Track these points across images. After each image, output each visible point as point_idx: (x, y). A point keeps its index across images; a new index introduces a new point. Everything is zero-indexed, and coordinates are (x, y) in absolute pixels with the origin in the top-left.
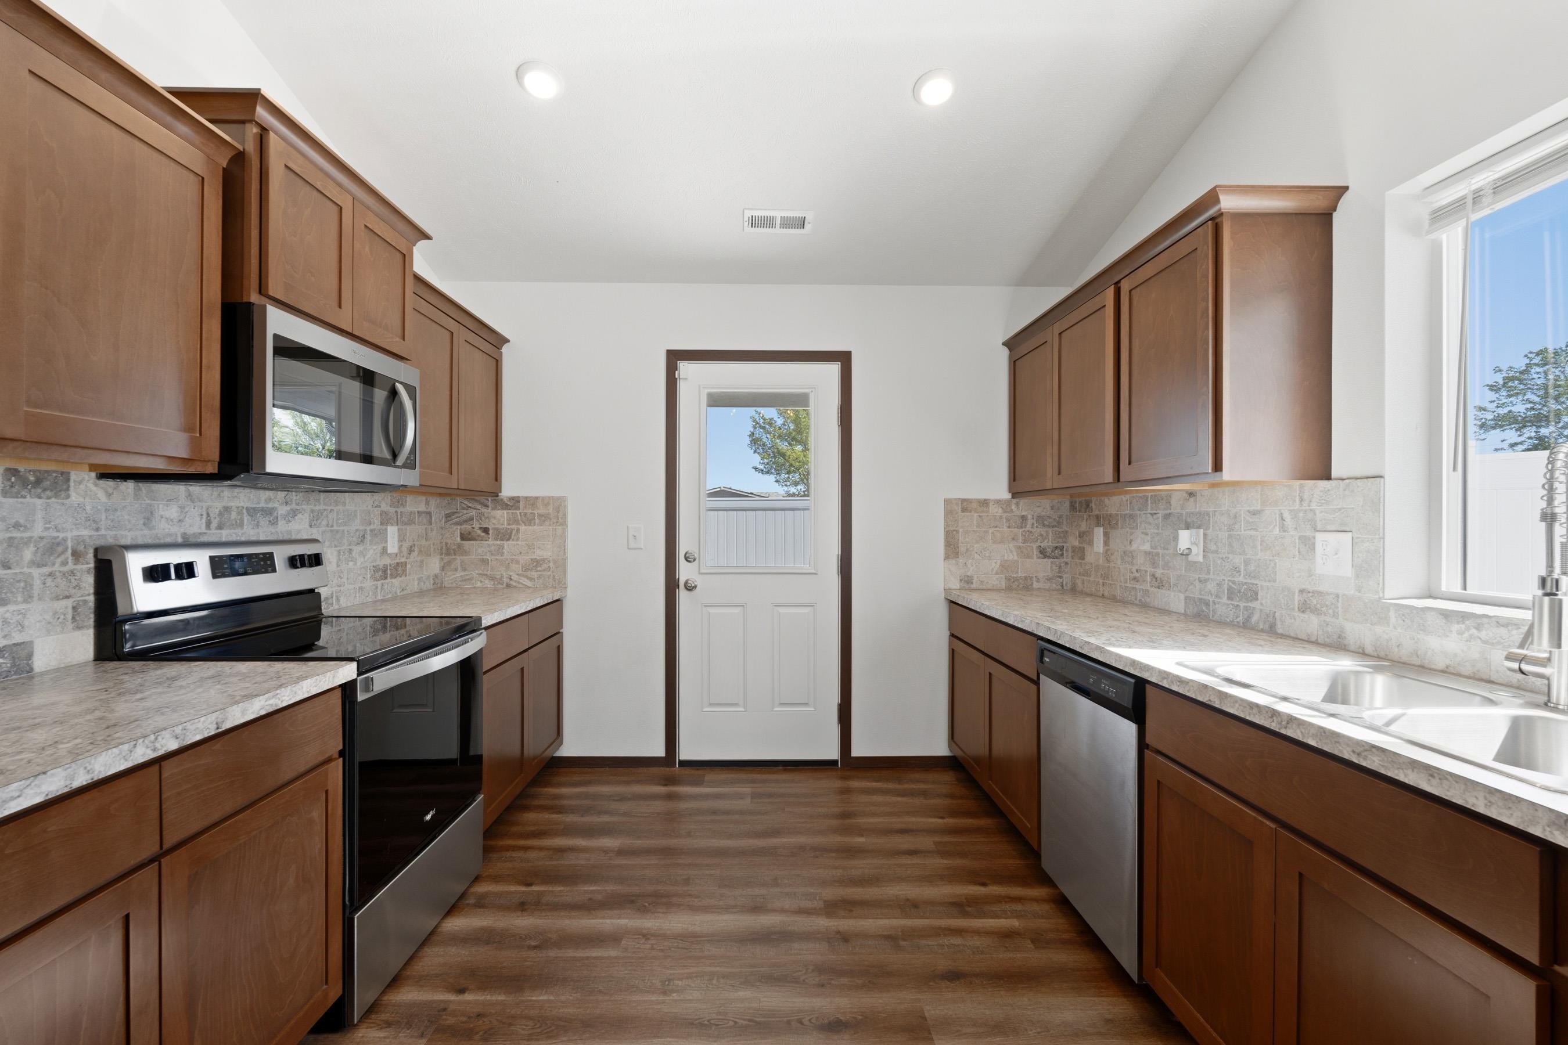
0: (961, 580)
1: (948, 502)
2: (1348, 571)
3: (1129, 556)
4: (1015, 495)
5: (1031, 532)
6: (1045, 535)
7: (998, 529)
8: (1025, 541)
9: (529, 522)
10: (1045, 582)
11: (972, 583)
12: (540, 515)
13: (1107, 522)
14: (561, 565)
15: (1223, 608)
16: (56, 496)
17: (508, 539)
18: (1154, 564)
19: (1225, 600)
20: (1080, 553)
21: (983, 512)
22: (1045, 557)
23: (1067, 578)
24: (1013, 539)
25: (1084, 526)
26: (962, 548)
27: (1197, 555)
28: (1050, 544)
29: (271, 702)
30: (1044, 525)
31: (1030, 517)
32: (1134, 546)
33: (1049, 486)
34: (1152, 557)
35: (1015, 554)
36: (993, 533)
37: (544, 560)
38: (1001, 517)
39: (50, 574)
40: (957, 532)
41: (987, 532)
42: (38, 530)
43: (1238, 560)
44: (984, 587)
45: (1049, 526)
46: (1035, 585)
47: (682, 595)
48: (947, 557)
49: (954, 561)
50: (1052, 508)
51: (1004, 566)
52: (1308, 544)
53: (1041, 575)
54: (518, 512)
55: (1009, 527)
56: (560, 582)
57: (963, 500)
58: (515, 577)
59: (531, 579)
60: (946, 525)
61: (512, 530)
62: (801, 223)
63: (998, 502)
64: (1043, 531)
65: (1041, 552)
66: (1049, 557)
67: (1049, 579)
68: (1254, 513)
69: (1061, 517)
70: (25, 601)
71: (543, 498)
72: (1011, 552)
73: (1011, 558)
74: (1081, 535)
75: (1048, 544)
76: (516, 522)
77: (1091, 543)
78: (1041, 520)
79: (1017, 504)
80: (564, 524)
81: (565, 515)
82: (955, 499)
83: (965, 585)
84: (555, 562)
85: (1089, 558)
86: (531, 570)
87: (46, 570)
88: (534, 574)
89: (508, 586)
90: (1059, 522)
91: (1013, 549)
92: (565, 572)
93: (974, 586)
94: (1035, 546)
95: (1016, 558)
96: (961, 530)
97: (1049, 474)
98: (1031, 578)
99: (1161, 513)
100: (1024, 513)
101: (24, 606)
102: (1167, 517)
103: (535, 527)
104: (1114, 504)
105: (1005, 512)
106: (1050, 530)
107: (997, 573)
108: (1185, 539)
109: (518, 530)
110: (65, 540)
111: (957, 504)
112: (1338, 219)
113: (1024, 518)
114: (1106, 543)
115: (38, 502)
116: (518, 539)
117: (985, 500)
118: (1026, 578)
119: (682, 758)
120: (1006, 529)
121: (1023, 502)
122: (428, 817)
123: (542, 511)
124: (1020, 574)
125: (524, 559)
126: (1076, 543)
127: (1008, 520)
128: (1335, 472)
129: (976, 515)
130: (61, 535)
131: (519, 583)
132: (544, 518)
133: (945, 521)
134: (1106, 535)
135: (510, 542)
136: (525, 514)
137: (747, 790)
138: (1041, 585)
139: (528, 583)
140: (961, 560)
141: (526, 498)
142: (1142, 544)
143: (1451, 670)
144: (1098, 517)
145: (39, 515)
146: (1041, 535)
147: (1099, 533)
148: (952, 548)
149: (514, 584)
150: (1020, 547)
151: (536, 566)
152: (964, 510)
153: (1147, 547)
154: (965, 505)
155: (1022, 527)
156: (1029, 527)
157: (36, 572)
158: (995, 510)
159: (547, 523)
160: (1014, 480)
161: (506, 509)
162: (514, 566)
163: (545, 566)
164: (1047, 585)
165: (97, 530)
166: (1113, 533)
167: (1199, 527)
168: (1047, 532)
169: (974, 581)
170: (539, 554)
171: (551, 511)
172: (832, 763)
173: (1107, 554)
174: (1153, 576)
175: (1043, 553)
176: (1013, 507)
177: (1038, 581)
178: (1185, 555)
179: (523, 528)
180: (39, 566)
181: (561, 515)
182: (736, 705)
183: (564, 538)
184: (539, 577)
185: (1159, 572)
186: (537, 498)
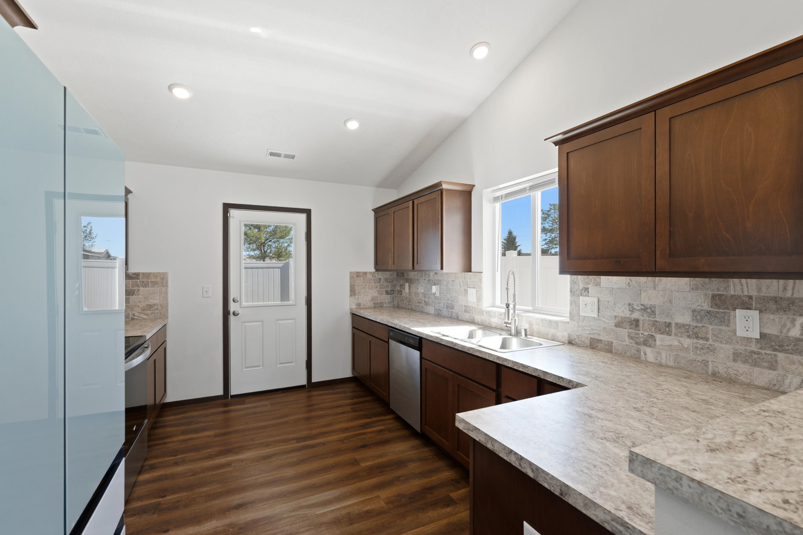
0: (356, 305)
1: (351, 273)
2: (475, 300)
3: (417, 294)
4: (376, 270)
5: (383, 285)
6: (388, 285)
7: (370, 284)
8: (380, 288)
9: (146, 285)
10: (388, 304)
11: (361, 306)
12: (152, 282)
13: (410, 281)
14: (165, 306)
15: (445, 312)
17: (133, 295)
18: (425, 297)
19: (445, 309)
20: (400, 292)
21: (364, 277)
22: (388, 294)
23: (395, 302)
24: (376, 288)
25: (402, 282)
26: (357, 292)
27: (438, 294)
28: (390, 289)
30: (387, 282)
31: (382, 279)
32: (419, 291)
33: (390, 268)
34: (424, 294)
35: (377, 293)
36: (368, 285)
37: (154, 305)
38: (371, 279)
40: (355, 285)
41: (366, 285)
43: (449, 296)
44: (365, 307)
45: (389, 282)
46: (384, 305)
47: (232, 318)
48: (351, 296)
49: (353, 297)
50: (390, 275)
51: (373, 299)
52: (466, 291)
53: (386, 301)
54: (138, 281)
55: (374, 283)
56: (164, 315)
57: (357, 272)
58: (136, 314)
59: (146, 315)
60: (351, 283)
61: (135, 290)
62: (293, 157)
63: (370, 273)
65: (386, 292)
66: (389, 294)
67: (389, 303)
68: (453, 281)
69: (393, 278)
71: (154, 274)
72: (375, 292)
73: (375, 295)
74: (401, 286)
75: (389, 289)
76: (138, 286)
77: (404, 289)
78: (386, 280)
79: (378, 274)
80: (166, 286)
81: (167, 282)
82: (354, 272)
83: (358, 306)
84: (161, 305)
85: (404, 294)
86: (147, 310)
88: (149, 312)
89: (133, 319)
90: (393, 281)
91: (376, 291)
92: (167, 310)
93: (361, 307)
94: (384, 290)
95: (377, 295)
96: (356, 284)
97: (390, 264)
98: (383, 303)
99: (427, 279)
100: (380, 277)
102: (429, 280)
103: (149, 288)
104: (412, 275)
105: (373, 277)
106: (390, 283)
107: (370, 301)
108: (434, 289)
109: (139, 290)
111: (355, 274)
112: (473, 194)
113: (380, 279)
114: (409, 289)
116: (138, 295)
117: (366, 272)
118: (381, 303)
119: (232, 394)
120: (373, 284)
121: (379, 273)
123: (153, 280)
124: (379, 301)
125: (142, 305)
126: (399, 289)
127: (374, 280)
128: (473, 269)
129: (362, 278)
131: (139, 317)
132: (154, 283)
133: (350, 281)
134: (409, 286)
135: (134, 296)
136: (143, 282)
137: (267, 402)
138: (386, 305)
139: (145, 317)
140: (356, 297)
141: (143, 273)
142: (421, 290)
143: (496, 327)
144: (406, 279)
146: (386, 286)
147: (407, 285)
148: (353, 292)
149: (136, 318)
150: (378, 291)
151: (150, 308)
152: (357, 276)
153: (423, 291)
154: (358, 274)
155: (379, 283)
156: (382, 282)
158: (369, 276)
159: (156, 286)
160: (377, 265)
161: (131, 279)
162: (136, 309)
163: (155, 308)
164: (389, 305)
166: (413, 286)
167: (438, 285)
168: (388, 284)
169: (361, 305)
170: (151, 302)
171: (158, 280)
172: (303, 387)
173: (410, 293)
174: (425, 301)
175: (387, 293)
176: (376, 275)
177: (385, 304)
178: (434, 294)
179: (141, 289)
181: (164, 282)
182: (259, 366)
183: (166, 293)
184: (152, 313)
185: (426, 300)
186: (150, 273)
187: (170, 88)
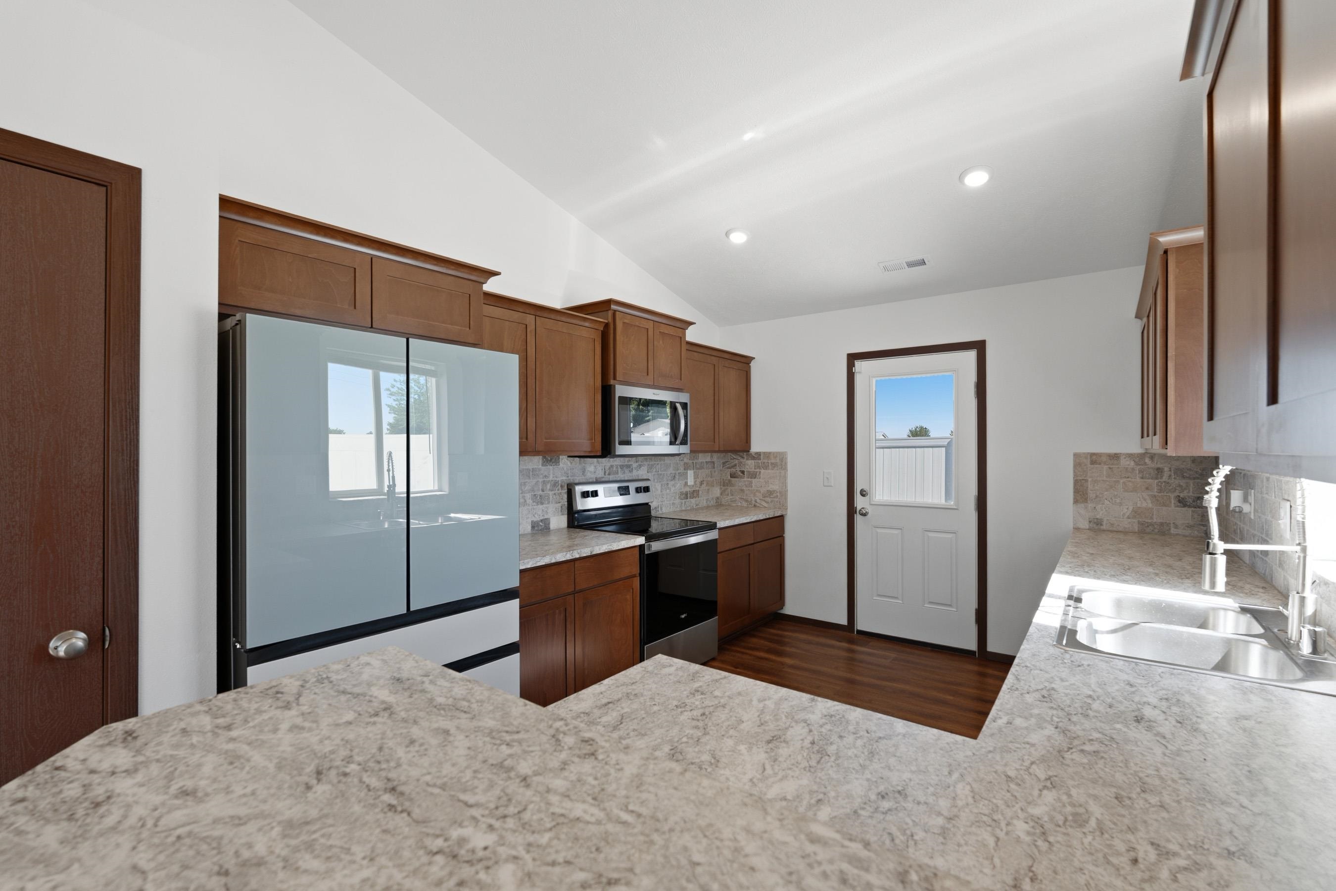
0: (1090, 522)
1: (1076, 455)
5: (1168, 483)
6: (1184, 485)
7: (1129, 479)
8: (1160, 491)
9: (766, 468)
10: (1184, 529)
11: (1102, 525)
12: (772, 464)
14: (784, 494)
16: (556, 465)
17: (755, 478)
21: (1113, 464)
22: (1185, 506)
24: (1147, 489)
26: (1091, 495)
28: (1191, 494)
29: (610, 547)
30: (1184, 477)
31: (1166, 469)
35: (1149, 501)
36: (1124, 483)
37: (774, 491)
38: (1133, 469)
39: (555, 494)
40: (1086, 481)
41: (1118, 482)
42: (551, 478)
44: (1115, 529)
45: (1189, 478)
46: (1173, 531)
47: (858, 518)
48: (1076, 501)
49: (1083, 505)
50: (1193, 461)
51: (1137, 512)
53: (1179, 522)
54: (760, 461)
55: (1142, 478)
56: (783, 505)
57: (1092, 454)
58: (758, 501)
59: (767, 502)
60: (1075, 475)
61: (757, 472)
62: (923, 263)
63: (1130, 456)
64: (1183, 482)
65: (1179, 501)
66: (1189, 506)
67: (1190, 527)
69: (1203, 470)
70: (548, 504)
71: (774, 453)
72: (1145, 500)
73: (1144, 505)
75: (1189, 494)
76: (759, 467)
78: (1179, 472)
79: (1151, 458)
80: (785, 469)
81: (786, 463)
82: (1084, 453)
83: (1095, 526)
84: (780, 493)
86: (767, 497)
87: (553, 492)
88: (769, 499)
89: (755, 506)
90: (1201, 475)
91: (1147, 497)
92: (786, 499)
93: (1104, 527)
94: (1172, 496)
95: (1150, 505)
96: (1090, 479)
98: (1168, 524)
100: (1159, 466)
101: (547, 505)
103: (770, 471)
105: (1137, 464)
106: (1191, 482)
107: (1128, 518)
108: (1236, 498)
109: (760, 472)
110: (558, 481)
111: (1086, 458)
113: (1159, 471)
115: (551, 467)
116: (760, 478)
117: (1115, 454)
118: (1162, 524)
119: (859, 628)
120: (1138, 480)
122: (683, 616)
123: (773, 461)
124: (1155, 520)
125: (763, 490)
127: (1141, 471)
129: (1105, 467)
130: (558, 479)
131: (760, 504)
132: (774, 465)
133: (1074, 472)
135: (756, 479)
136: (764, 463)
137: (893, 655)
138: (1180, 531)
139: (766, 505)
140: (1090, 505)
141: (764, 453)
145: (551, 472)
146: (1180, 486)
148: (1081, 494)
149: (758, 505)
150: (1155, 496)
151: (770, 495)
152: (1093, 462)
154: (1095, 459)
155: (1157, 478)
156: (1165, 478)
157: (551, 493)
158: (1124, 462)
159: (776, 468)
160: (1143, 437)
161: (754, 460)
162: (758, 494)
163: (775, 495)
164: (1188, 532)
165: (568, 477)
167: (1253, 488)
168: (1187, 483)
169: (1104, 523)
170: (772, 487)
171: (778, 461)
172: (971, 653)
175: (1182, 503)
177: (1176, 527)
178: (1239, 512)
179: (762, 471)
180: (552, 491)
181: (783, 463)
182: (896, 598)
183: (785, 477)
184: (771, 502)
186: (770, 453)
187: (727, 234)
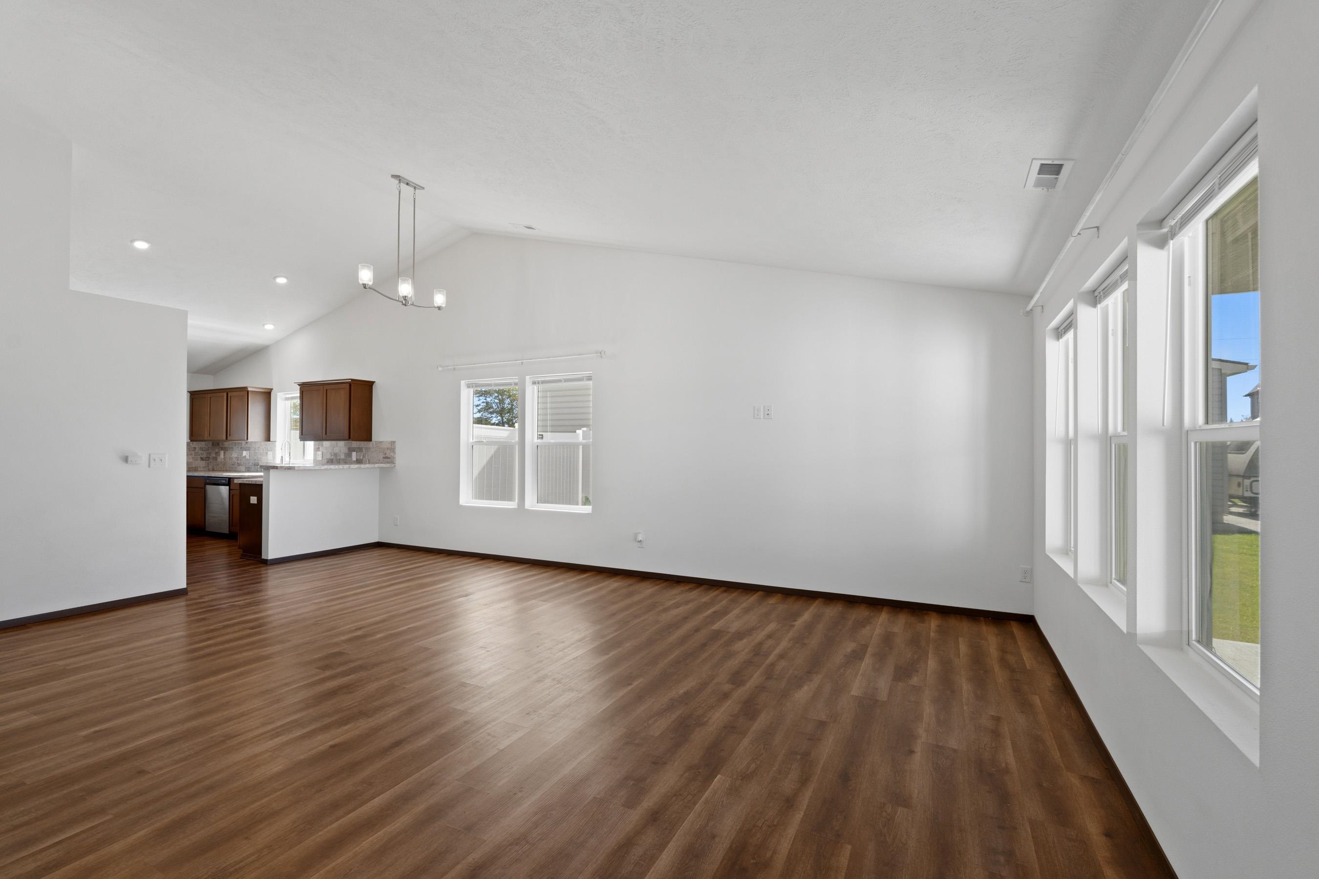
2: (272, 458)
3: (231, 458)
4: (191, 441)
5: (197, 453)
8: (195, 455)
13: (225, 449)
15: (253, 468)
18: (238, 460)
19: (253, 466)
20: (215, 458)
23: (211, 467)
24: (191, 455)
25: (217, 450)
27: (248, 457)
30: (202, 450)
31: (197, 447)
32: (233, 456)
33: (206, 439)
34: (237, 458)
43: (256, 457)
45: (204, 450)
46: (199, 469)
50: (206, 445)
52: (267, 453)
53: (201, 466)
64: (202, 452)
66: (204, 460)
67: (204, 467)
68: (258, 447)
69: (209, 447)
74: (216, 453)
75: (204, 456)
77: (219, 455)
78: (201, 449)
79: (193, 444)
85: (219, 460)
91: (191, 458)
94: (199, 457)
95: (192, 461)
97: (206, 435)
99: (240, 447)
100: (195, 446)
102: (241, 448)
104: (226, 444)
108: (245, 453)
112: (272, 393)
113: (195, 448)
114: (224, 455)
118: (196, 467)
121: (194, 443)
124: (193, 466)
126: (214, 456)
128: (271, 440)
134: (224, 453)
138: (201, 469)
142: (234, 455)
144: (222, 448)
147: (222, 453)
150: (193, 458)
153: (236, 456)
155: (194, 451)
156: (197, 451)
160: (192, 436)
164: (204, 469)
166: (228, 453)
167: (248, 450)
173: (224, 458)
174: (238, 463)
175: (202, 459)
176: (191, 445)
178: (245, 457)
185: (239, 462)
